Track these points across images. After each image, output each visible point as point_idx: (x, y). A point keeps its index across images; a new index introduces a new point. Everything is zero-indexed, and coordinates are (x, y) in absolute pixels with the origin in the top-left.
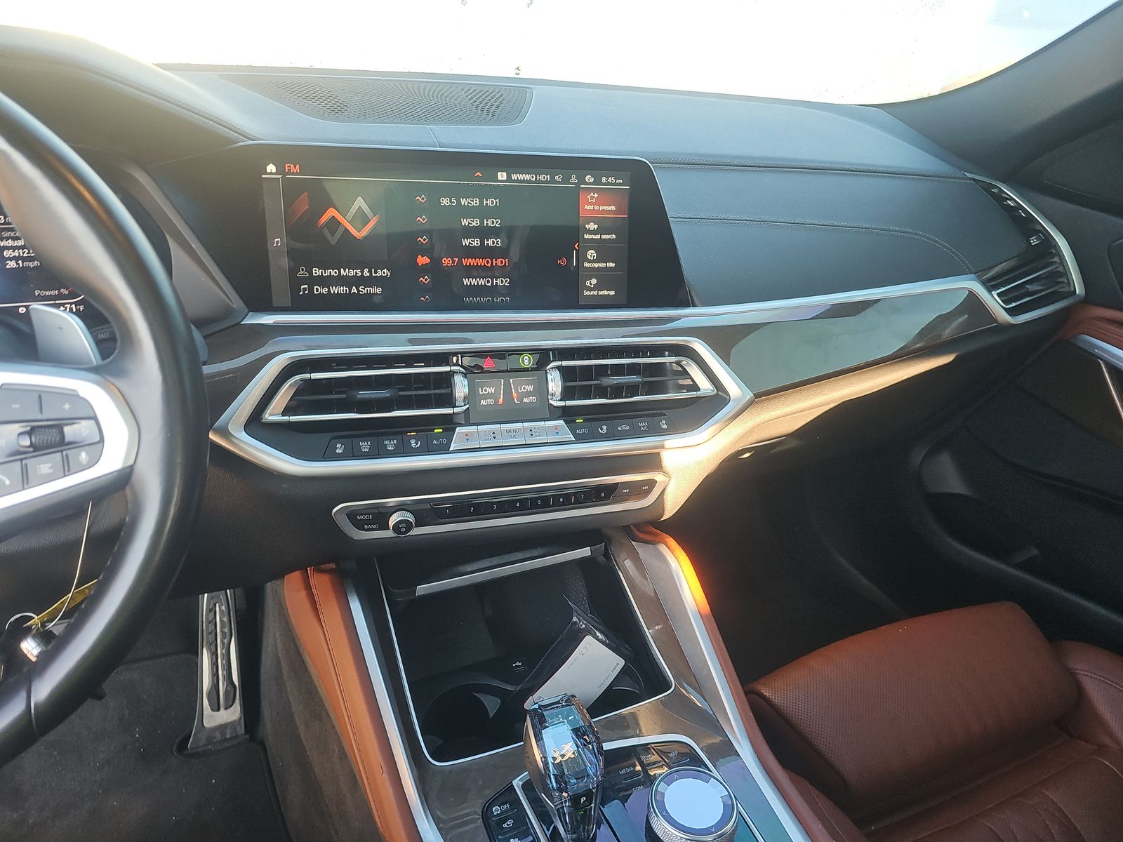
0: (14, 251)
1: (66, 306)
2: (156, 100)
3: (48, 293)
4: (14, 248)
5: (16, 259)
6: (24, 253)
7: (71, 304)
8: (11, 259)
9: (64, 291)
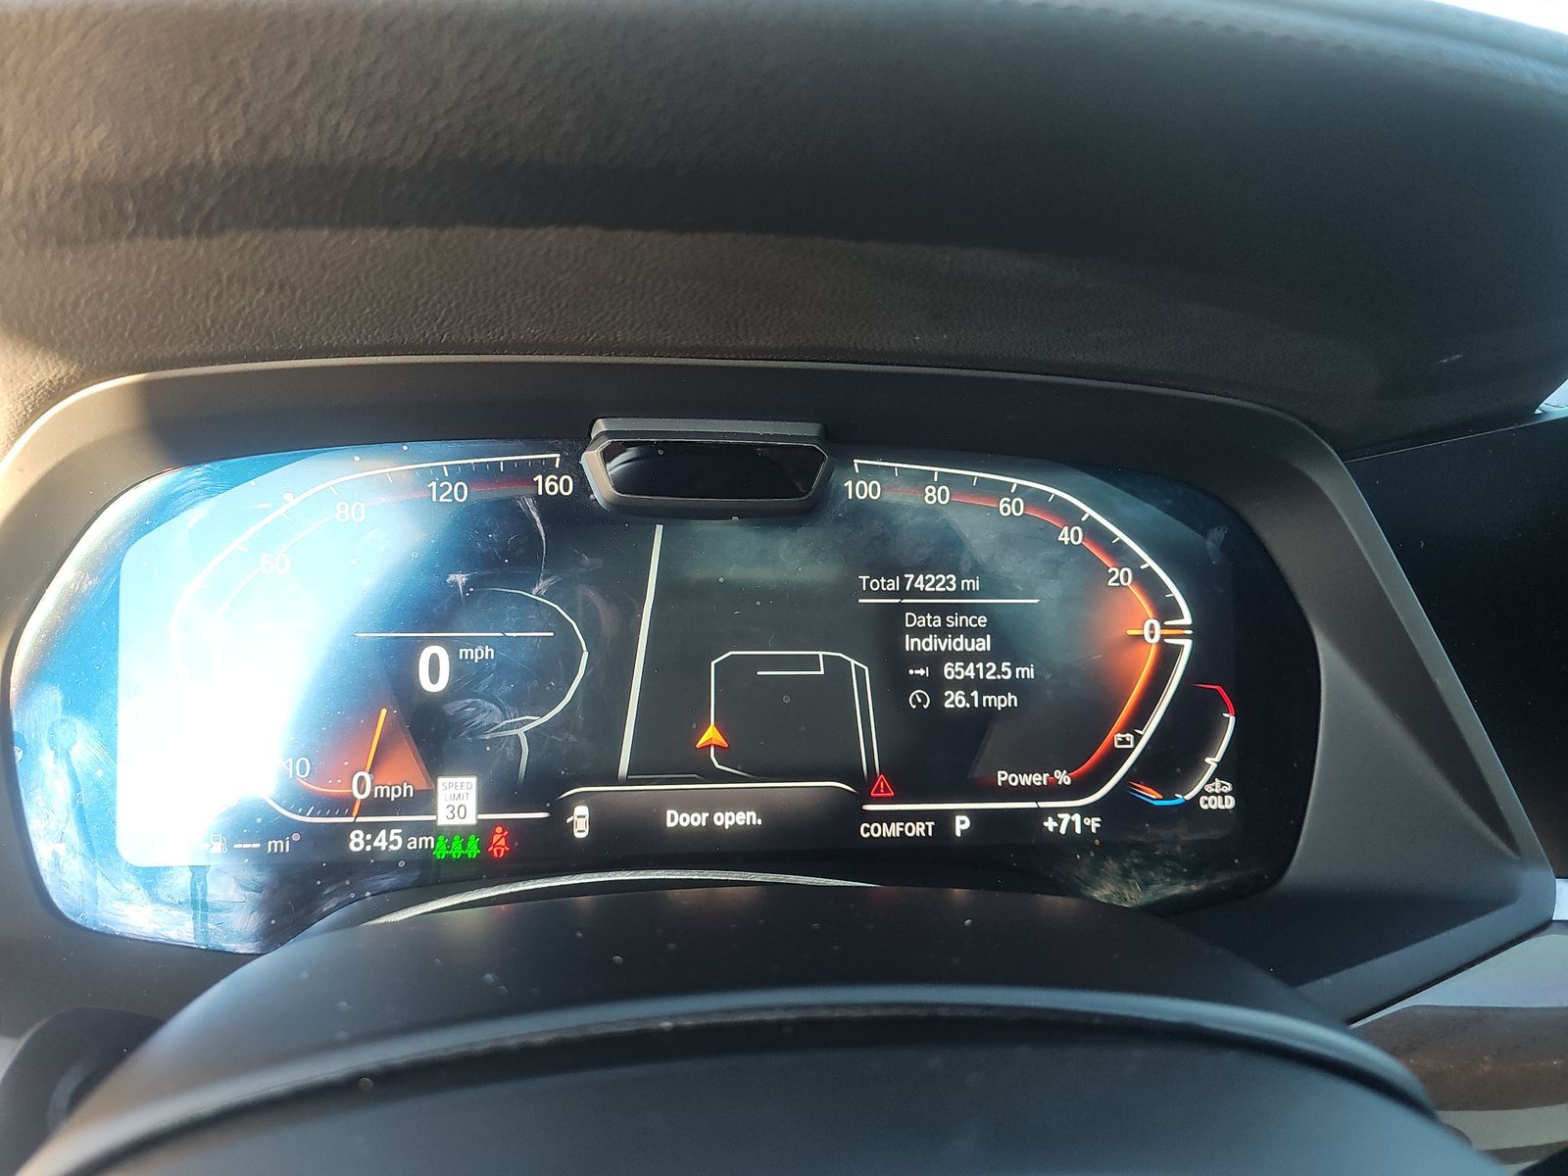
0: (965, 668)
1: (1060, 816)
2: (1534, 66)
3: (1026, 780)
4: (967, 657)
5: (966, 685)
6: (986, 670)
7: (1071, 811)
8: (955, 685)
9: (1063, 778)
